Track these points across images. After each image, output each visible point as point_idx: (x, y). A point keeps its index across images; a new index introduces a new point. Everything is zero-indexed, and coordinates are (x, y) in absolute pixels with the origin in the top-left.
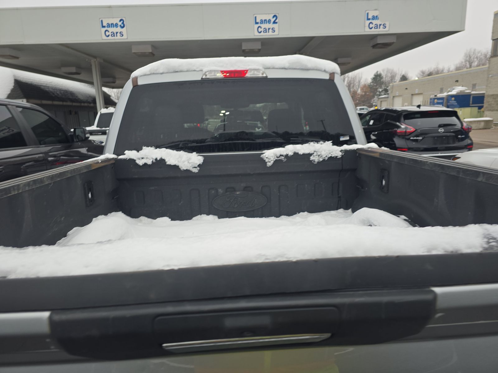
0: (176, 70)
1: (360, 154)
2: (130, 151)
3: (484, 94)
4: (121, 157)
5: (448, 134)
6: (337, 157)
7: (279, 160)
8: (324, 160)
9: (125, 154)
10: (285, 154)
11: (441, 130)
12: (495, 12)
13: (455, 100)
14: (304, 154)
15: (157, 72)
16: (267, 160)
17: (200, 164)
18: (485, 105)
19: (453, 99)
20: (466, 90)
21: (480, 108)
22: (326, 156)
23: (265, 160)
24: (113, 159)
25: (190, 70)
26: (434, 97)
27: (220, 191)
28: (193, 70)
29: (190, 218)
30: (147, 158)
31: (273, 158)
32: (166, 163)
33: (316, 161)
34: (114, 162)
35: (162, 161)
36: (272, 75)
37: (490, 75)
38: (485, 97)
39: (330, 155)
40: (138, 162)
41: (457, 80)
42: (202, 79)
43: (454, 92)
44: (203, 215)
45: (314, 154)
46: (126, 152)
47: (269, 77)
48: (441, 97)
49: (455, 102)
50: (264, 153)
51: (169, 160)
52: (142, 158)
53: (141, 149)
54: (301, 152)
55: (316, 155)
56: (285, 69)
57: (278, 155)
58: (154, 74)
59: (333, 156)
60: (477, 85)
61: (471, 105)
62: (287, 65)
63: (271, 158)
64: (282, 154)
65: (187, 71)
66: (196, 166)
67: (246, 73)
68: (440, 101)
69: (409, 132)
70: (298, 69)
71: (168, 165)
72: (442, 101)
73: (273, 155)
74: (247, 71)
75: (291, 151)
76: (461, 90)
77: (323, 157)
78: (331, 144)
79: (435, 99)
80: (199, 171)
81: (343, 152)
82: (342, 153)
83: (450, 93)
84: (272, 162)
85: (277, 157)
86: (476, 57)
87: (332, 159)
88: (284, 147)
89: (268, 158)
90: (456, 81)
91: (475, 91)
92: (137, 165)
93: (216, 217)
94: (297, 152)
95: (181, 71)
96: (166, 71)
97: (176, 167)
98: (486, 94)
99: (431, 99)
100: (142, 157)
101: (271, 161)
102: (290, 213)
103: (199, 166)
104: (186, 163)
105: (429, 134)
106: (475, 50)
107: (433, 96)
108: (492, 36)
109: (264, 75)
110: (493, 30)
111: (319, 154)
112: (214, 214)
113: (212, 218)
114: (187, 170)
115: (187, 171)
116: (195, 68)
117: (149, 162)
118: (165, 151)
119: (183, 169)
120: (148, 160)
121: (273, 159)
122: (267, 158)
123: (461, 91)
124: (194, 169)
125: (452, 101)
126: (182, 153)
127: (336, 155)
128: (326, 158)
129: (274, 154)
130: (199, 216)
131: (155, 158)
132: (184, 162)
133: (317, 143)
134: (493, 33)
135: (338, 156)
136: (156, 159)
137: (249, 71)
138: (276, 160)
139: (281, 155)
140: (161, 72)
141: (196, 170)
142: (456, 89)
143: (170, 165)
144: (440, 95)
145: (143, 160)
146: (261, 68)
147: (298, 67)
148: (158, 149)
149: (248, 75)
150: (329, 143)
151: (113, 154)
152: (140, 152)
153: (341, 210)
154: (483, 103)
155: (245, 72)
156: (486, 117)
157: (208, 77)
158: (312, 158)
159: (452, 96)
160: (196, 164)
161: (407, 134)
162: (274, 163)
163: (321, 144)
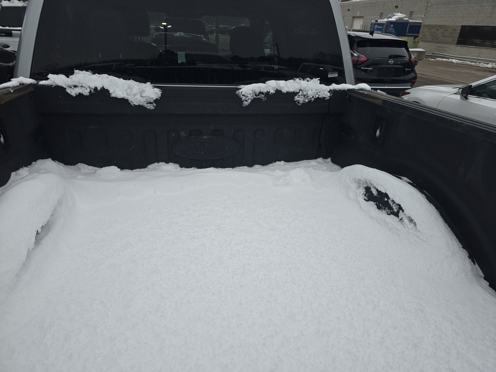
1: (350, 96)
2: (55, 76)
3: (421, 23)
4: (42, 82)
5: (396, 66)
6: (324, 98)
7: (258, 98)
8: (310, 102)
9: (47, 79)
10: (265, 91)
11: (391, 61)
13: (393, 27)
14: (287, 93)
16: (243, 98)
17: (157, 99)
18: (420, 35)
19: (392, 26)
20: (405, 17)
21: (415, 37)
22: (313, 97)
23: (241, 98)
24: (31, 85)
26: (375, 22)
27: (183, 134)
29: (145, 167)
30: (82, 87)
31: (252, 95)
32: (110, 96)
33: (301, 102)
34: (33, 89)
35: (104, 92)
37: (428, 3)
38: (422, 26)
39: (317, 96)
40: (68, 91)
41: (397, 5)
43: (393, 19)
44: (161, 163)
45: (299, 94)
46: (50, 76)
48: (381, 23)
49: (393, 29)
50: (240, 89)
51: (114, 92)
53: (72, 73)
54: (284, 91)
55: (302, 95)
57: (257, 92)
59: (321, 96)
60: (414, 13)
61: (407, 34)
63: (249, 96)
64: (262, 91)
66: (152, 101)
68: (380, 27)
69: (361, 61)
71: (113, 97)
72: (382, 27)
73: (251, 92)
75: (273, 88)
76: (400, 16)
77: (310, 97)
78: (319, 81)
79: (375, 24)
80: (156, 107)
81: (332, 93)
82: (330, 93)
83: (390, 19)
84: (249, 101)
85: (256, 95)
87: (319, 100)
88: (265, 83)
89: (245, 96)
90: (396, 7)
91: (412, 19)
92: (69, 95)
93: (177, 166)
94: (279, 89)
97: (124, 102)
99: (372, 24)
100: (74, 84)
101: (249, 99)
102: (265, 161)
103: (156, 101)
104: (138, 97)
105: (380, 64)
107: (373, 21)
111: (305, 93)
112: (175, 162)
113: (172, 167)
114: (139, 105)
115: (140, 107)
117: (86, 92)
118: (108, 78)
119: (134, 105)
120: (83, 89)
121: (250, 98)
123: (400, 18)
124: (149, 105)
125: (391, 28)
126: (131, 82)
127: (324, 96)
128: (313, 99)
129: (252, 90)
130: (156, 164)
131: (93, 88)
132: (135, 95)
133: (304, 80)
135: (326, 98)
136: (96, 89)
138: (254, 98)
139: (261, 93)
141: (151, 107)
142: (396, 16)
143: (116, 98)
144: (380, 21)
145: (75, 89)
148: (97, 75)
150: (316, 81)
151: (30, 78)
152: (71, 77)
153: (320, 160)
154: (419, 33)
156: (419, 48)
158: (296, 98)
159: (391, 23)
160: (152, 98)
161: (359, 63)
162: (251, 102)
163: (308, 81)
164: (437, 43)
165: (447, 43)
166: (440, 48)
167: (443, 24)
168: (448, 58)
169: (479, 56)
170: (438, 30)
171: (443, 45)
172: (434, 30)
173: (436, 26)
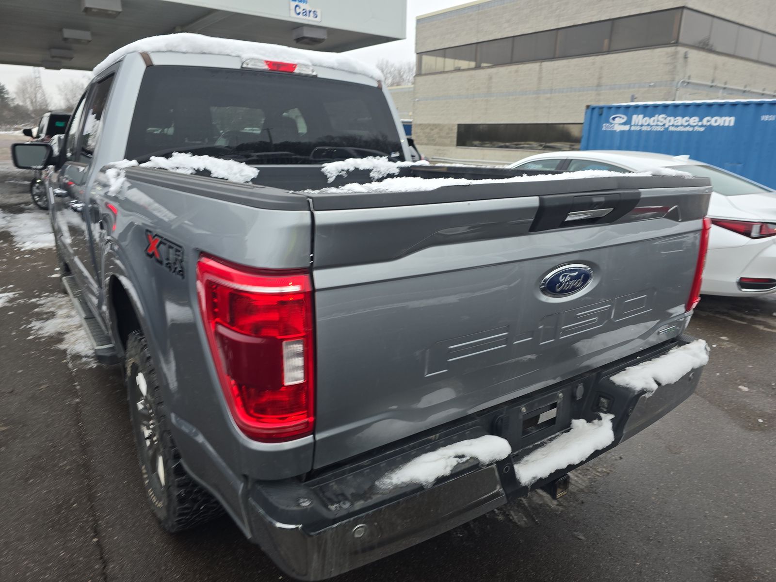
0: (205, 51)
1: (414, 171)
2: (157, 158)
3: (411, 122)
4: (145, 165)
6: (394, 174)
7: (340, 175)
8: (383, 177)
9: (151, 161)
10: (346, 168)
12: (417, 17)
14: (364, 170)
15: (177, 49)
16: (329, 176)
17: (254, 178)
23: (326, 176)
24: (136, 167)
25: (223, 53)
28: (226, 54)
30: (184, 168)
31: (335, 173)
33: (376, 178)
35: (207, 172)
36: (322, 74)
37: (416, 98)
38: (413, 126)
42: (242, 67)
45: (373, 171)
46: (152, 158)
47: (320, 76)
50: (324, 167)
51: (215, 172)
52: (178, 168)
53: (171, 156)
54: (361, 168)
55: (376, 172)
56: (333, 68)
57: (339, 169)
58: (171, 51)
62: (336, 65)
63: (332, 173)
64: (343, 168)
65: (219, 54)
66: (249, 180)
67: (295, 68)
70: (346, 71)
73: (334, 169)
74: (296, 65)
75: (352, 165)
77: (383, 173)
78: (387, 159)
82: (398, 169)
84: (334, 177)
85: (339, 172)
86: (389, 71)
88: (344, 161)
94: (357, 167)
95: (210, 53)
96: (190, 51)
98: (412, 124)
100: (175, 165)
104: (238, 175)
106: (387, 62)
108: (416, 49)
109: (314, 74)
110: (417, 40)
111: (378, 170)
116: (228, 52)
117: (187, 172)
118: (208, 159)
120: (185, 170)
121: (334, 175)
122: (329, 172)
127: (394, 172)
129: (336, 168)
131: (196, 168)
132: (235, 174)
133: (375, 158)
134: (416, 44)
136: (198, 169)
137: (297, 66)
138: (338, 175)
139: (343, 170)
140: (184, 50)
143: (219, 177)
146: (310, 64)
147: (346, 69)
148: (196, 156)
149: (297, 71)
150: (384, 159)
152: (170, 159)
155: (294, 66)
157: (249, 66)
158: (372, 174)
160: (250, 176)
163: (378, 159)
164: (435, 145)
165: (445, 145)
166: (440, 152)
167: (436, 122)
168: (452, 163)
169: (483, 159)
170: (433, 130)
171: (442, 148)
172: (428, 130)
173: (429, 125)
